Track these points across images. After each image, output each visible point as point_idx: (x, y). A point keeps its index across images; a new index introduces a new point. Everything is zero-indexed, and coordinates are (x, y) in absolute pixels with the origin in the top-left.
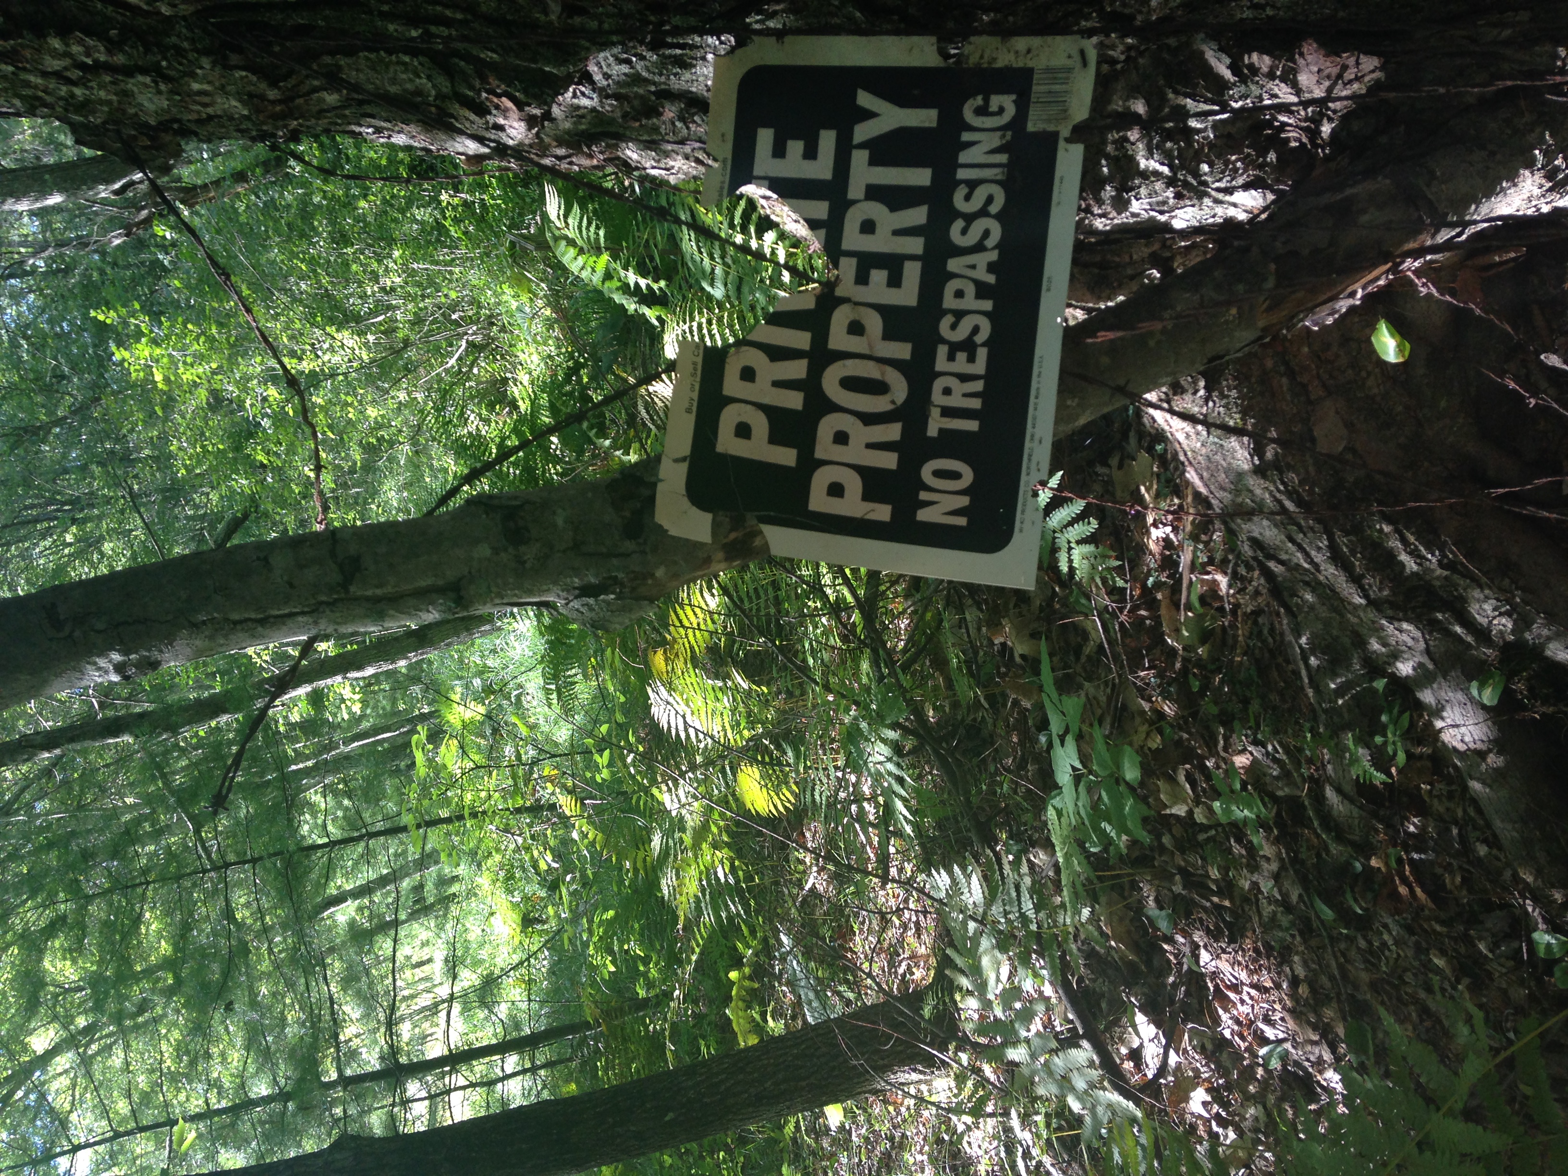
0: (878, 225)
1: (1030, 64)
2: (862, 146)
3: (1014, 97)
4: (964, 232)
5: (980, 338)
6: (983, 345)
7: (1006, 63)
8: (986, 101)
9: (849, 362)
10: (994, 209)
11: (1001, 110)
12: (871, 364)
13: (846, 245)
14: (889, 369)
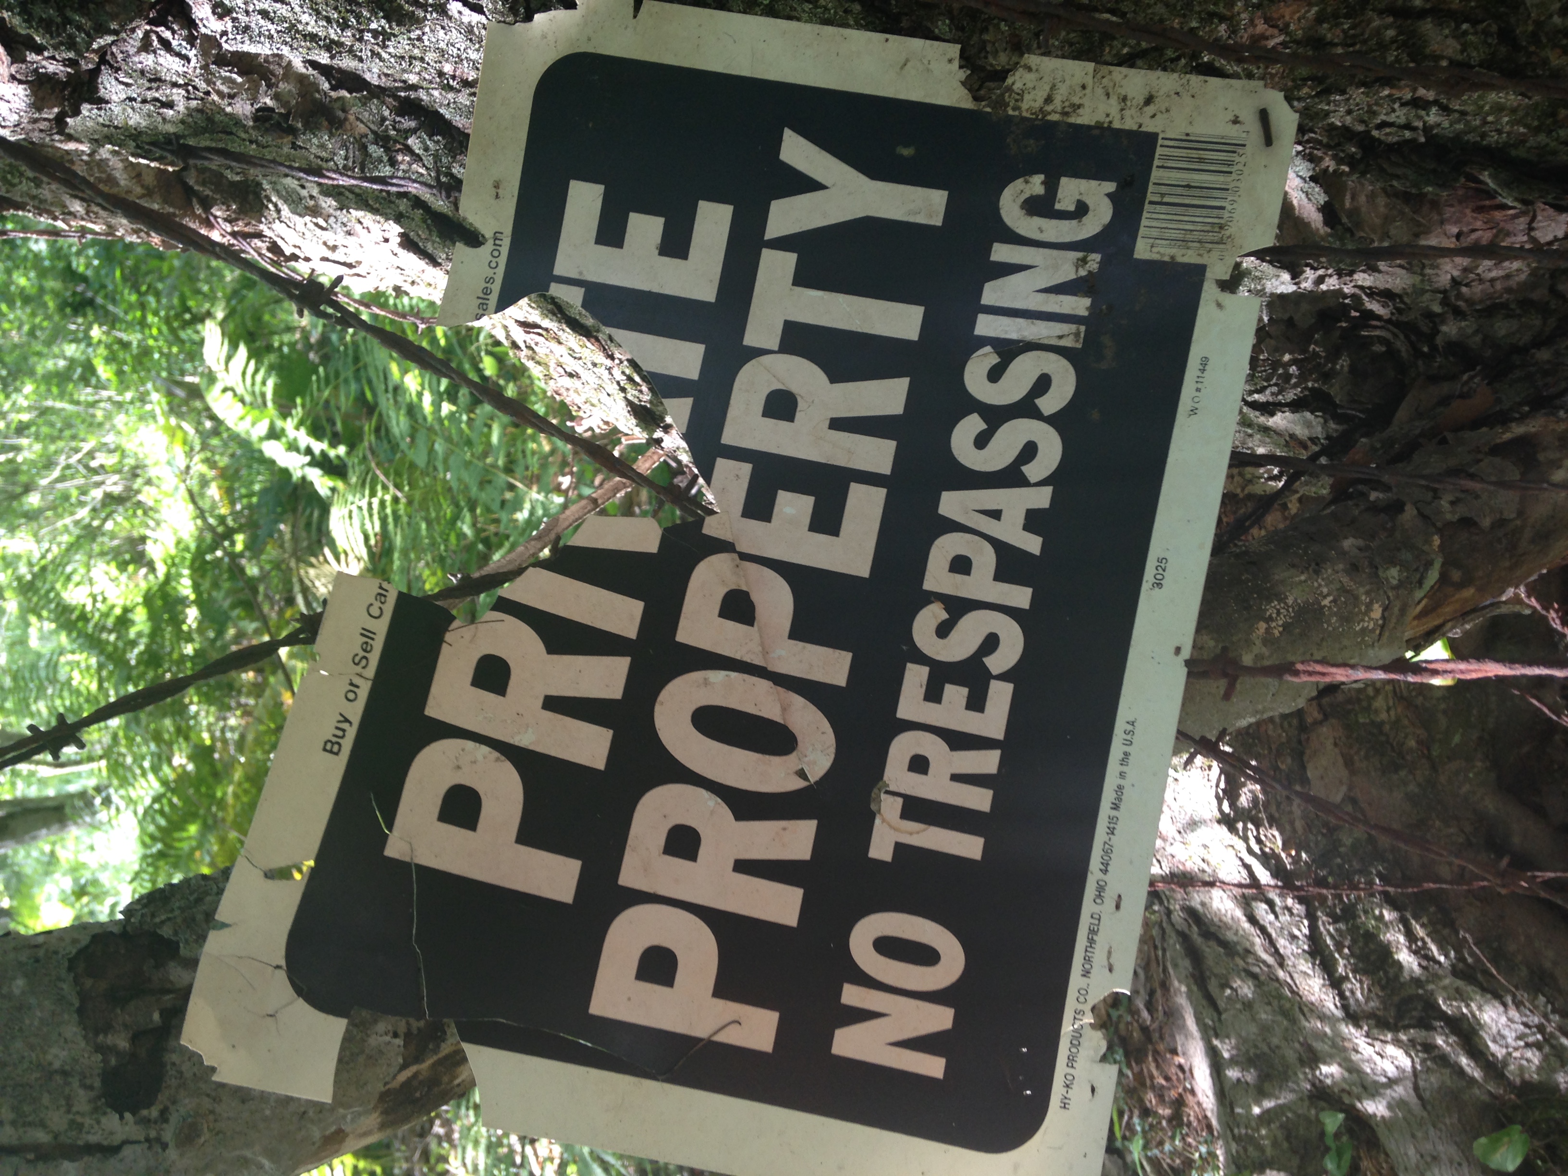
0: (801, 405)
1: (1149, 127)
2: (783, 244)
3: (1110, 187)
4: (981, 441)
5: (998, 663)
6: (1003, 677)
7: (1100, 117)
8: (1052, 187)
9: (717, 676)
10: (1050, 404)
11: (1081, 210)
12: (764, 685)
13: (730, 437)
14: (798, 701)
